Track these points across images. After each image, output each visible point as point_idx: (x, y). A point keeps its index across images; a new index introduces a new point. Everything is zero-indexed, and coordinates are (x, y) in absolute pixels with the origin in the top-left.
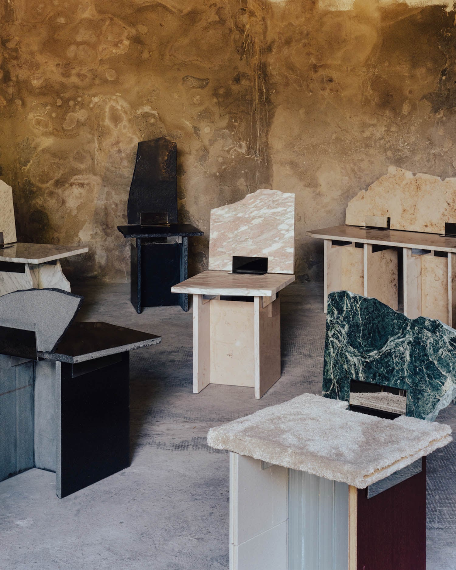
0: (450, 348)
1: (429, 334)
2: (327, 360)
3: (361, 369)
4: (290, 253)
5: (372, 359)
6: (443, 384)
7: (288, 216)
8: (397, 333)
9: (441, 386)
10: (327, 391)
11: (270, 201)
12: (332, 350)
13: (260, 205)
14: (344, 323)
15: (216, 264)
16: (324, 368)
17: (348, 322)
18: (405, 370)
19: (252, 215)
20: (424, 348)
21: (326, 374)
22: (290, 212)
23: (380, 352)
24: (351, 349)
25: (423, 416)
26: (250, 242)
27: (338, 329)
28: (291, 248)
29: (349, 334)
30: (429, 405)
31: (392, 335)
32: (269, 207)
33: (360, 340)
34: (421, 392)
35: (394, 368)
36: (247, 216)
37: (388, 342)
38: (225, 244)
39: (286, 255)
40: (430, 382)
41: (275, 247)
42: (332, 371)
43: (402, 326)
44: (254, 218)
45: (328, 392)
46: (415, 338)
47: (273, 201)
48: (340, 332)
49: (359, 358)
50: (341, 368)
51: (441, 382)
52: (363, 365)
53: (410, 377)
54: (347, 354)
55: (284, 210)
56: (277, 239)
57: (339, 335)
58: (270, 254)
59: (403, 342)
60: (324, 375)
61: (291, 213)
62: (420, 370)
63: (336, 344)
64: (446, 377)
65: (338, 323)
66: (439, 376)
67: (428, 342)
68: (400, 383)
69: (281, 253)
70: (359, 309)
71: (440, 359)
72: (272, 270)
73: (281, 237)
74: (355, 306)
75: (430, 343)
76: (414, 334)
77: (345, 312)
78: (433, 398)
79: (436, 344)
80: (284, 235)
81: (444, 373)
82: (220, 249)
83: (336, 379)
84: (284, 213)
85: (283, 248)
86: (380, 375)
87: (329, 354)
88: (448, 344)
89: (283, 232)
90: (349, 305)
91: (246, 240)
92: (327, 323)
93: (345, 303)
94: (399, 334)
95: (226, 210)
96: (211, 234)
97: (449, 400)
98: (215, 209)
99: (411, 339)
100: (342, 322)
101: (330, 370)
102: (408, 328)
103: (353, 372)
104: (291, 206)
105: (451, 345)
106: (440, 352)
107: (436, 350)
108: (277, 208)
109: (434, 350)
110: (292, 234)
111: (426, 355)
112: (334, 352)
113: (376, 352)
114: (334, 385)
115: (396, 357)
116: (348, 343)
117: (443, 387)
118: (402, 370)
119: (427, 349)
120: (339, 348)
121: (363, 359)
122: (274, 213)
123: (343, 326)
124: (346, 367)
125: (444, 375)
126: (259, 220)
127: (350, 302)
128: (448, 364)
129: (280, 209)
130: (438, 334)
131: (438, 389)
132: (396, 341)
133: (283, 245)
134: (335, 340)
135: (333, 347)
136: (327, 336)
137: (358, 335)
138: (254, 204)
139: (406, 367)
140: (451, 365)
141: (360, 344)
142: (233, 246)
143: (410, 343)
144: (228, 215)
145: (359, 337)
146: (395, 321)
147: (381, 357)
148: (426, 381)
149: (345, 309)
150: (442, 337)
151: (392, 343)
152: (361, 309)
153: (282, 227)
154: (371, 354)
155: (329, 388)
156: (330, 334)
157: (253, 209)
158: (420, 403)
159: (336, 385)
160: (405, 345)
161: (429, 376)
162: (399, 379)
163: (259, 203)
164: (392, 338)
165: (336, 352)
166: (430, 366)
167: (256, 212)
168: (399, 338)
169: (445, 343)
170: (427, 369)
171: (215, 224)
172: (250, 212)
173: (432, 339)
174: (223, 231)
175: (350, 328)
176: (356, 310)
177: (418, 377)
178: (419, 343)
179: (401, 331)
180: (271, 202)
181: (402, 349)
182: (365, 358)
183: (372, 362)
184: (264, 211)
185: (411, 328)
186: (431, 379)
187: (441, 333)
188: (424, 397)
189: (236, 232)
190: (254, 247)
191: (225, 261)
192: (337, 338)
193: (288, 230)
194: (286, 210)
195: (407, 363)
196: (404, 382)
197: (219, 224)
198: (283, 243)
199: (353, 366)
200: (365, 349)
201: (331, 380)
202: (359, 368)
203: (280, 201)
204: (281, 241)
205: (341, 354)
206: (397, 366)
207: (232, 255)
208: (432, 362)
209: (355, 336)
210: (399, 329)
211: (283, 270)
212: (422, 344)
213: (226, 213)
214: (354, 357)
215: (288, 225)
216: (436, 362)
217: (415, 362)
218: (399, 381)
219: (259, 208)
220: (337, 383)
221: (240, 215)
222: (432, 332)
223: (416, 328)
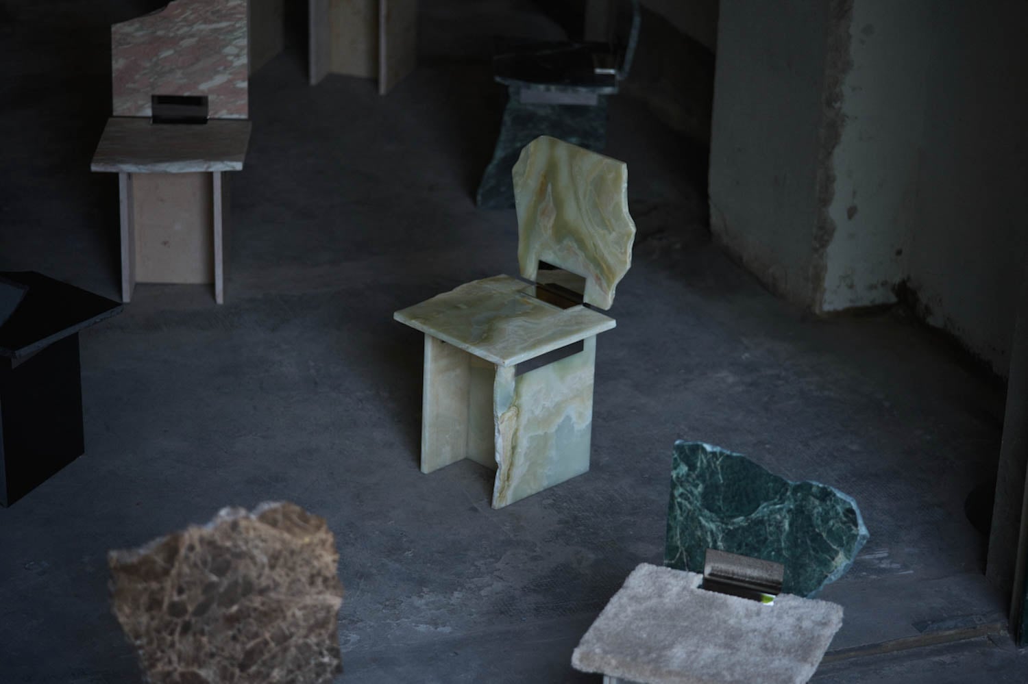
0: (844, 519)
1: (817, 502)
2: (672, 523)
3: (720, 537)
4: (242, 89)
5: (736, 526)
6: (833, 559)
7: (237, 34)
8: (773, 499)
9: (829, 561)
10: (671, 560)
11: (208, 11)
12: (679, 512)
13: (192, 17)
14: (697, 482)
15: (125, 107)
16: (668, 532)
17: (704, 482)
18: (782, 541)
19: (180, 32)
20: (809, 518)
21: (669, 540)
22: (240, 28)
23: (748, 519)
24: (706, 512)
25: (805, 593)
26: (179, 74)
27: (688, 489)
28: (243, 81)
29: (704, 495)
30: (812, 582)
31: (766, 500)
32: (206, 21)
33: (720, 503)
34: (803, 566)
35: (766, 539)
36: (171, 35)
37: (760, 508)
38: (137, 77)
39: (236, 92)
40: (816, 557)
41: (219, 80)
42: (678, 537)
43: (780, 491)
44: (183, 38)
45: (673, 562)
46: (797, 506)
47: (213, 13)
48: (691, 493)
49: (719, 524)
50: (692, 535)
51: (830, 556)
52: (724, 532)
53: (788, 549)
54: (701, 518)
55: (230, 26)
56: (221, 68)
57: (689, 495)
58: (211, 91)
59: (781, 509)
60: (667, 541)
61: (242, 31)
62: (802, 542)
63: (685, 506)
64: (837, 553)
65: (688, 482)
66: (828, 550)
67: (815, 511)
68: (775, 555)
69: (228, 90)
70: (719, 468)
71: (830, 532)
72: (216, 113)
73: (227, 65)
74: (715, 463)
75: (818, 513)
76: (796, 501)
77: (698, 470)
78: (819, 573)
79: (826, 514)
80: (232, 62)
81: (835, 547)
82: (131, 85)
83: (684, 546)
84: (231, 30)
85: (230, 81)
86: (747, 545)
87: (675, 518)
88: (841, 514)
89: (230, 58)
90: (705, 461)
91: (171, 71)
92: (672, 480)
93: (700, 457)
94: (776, 500)
95: (137, 25)
96: (113, 62)
97: (839, 575)
98: (119, 25)
99: (792, 507)
100: (694, 480)
101: (676, 535)
102: (788, 493)
103: (709, 539)
104: (241, 19)
105: (846, 516)
106: (831, 523)
107: (825, 521)
108: (218, 22)
109: (822, 521)
110: (244, 60)
111: (812, 526)
112: (681, 515)
113: (742, 518)
114: (681, 553)
115: (770, 525)
116: (702, 505)
117: (834, 563)
118: (779, 541)
119: (814, 518)
120: (690, 511)
121: (724, 526)
122: (216, 30)
123: (696, 486)
124: (699, 533)
125: (834, 550)
126: (193, 40)
127: (706, 457)
128: (841, 538)
129: (223, 24)
130: (828, 503)
131: (826, 564)
132: (771, 507)
133: (230, 77)
134: (683, 501)
135: (681, 509)
136: (672, 496)
137: (717, 497)
138: (183, 16)
139: (783, 537)
140: (844, 538)
141: (720, 508)
142: (152, 80)
143: (789, 511)
144: (141, 33)
145: (719, 500)
146: (771, 484)
147: (749, 525)
148: (810, 555)
149: (699, 464)
150: (834, 506)
151: (765, 510)
152: (722, 468)
153: (230, 50)
154: (736, 520)
155: (675, 557)
156: (676, 493)
157: (180, 24)
158: (801, 579)
159: (685, 553)
160: (784, 513)
161: (814, 549)
162: (773, 550)
163: (191, 14)
164: (765, 504)
165: (685, 515)
166: (816, 538)
167: (186, 29)
168: (775, 504)
169: (838, 514)
170: (813, 540)
171: (120, 47)
172: (176, 28)
173: (820, 509)
174: (133, 58)
175: (706, 488)
176: (716, 468)
177: (800, 550)
178: (803, 512)
179: (778, 497)
180: (209, 14)
181: (778, 517)
182: (727, 524)
183: (736, 530)
184: (200, 27)
185: (792, 494)
186: (817, 552)
187: (832, 502)
188: (807, 572)
189: (154, 59)
190: (185, 80)
191: (140, 102)
192: (687, 499)
193: (237, 56)
194: (233, 26)
195: (784, 534)
196: (781, 555)
197: (125, 47)
198: (230, 74)
199: (709, 533)
200: (728, 514)
201: (678, 548)
202: (718, 535)
203: (224, 12)
204: (228, 72)
205: (691, 518)
206: (771, 536)
207: (151, 94)
208: (819, 535)
209: (713, 498)
210: (776, 493)
211: (232, 114)
212: (806, 513)
213: (137, 30)
214: (711, 523)
215: (237, 47)
216: (824, 535)
217: (797, 532)
218: (773, 553)
219: (191, 24)
220: (686, 551)
221: (160, 33)
222: (821, 500)
223: (799, 494)
